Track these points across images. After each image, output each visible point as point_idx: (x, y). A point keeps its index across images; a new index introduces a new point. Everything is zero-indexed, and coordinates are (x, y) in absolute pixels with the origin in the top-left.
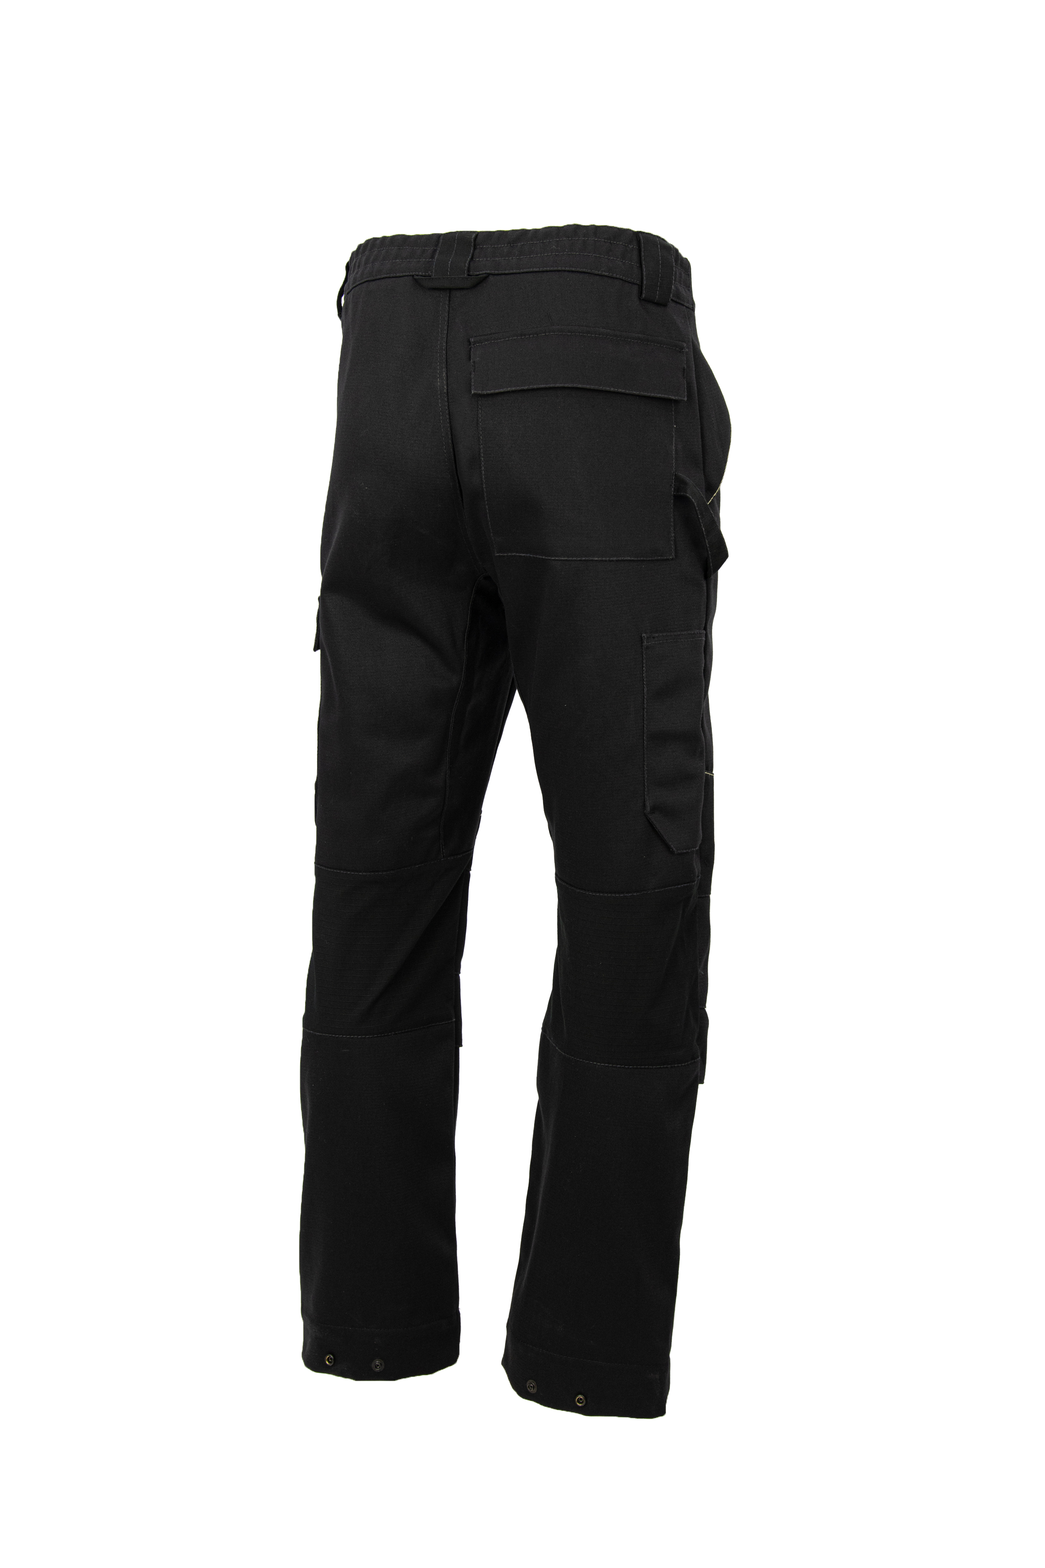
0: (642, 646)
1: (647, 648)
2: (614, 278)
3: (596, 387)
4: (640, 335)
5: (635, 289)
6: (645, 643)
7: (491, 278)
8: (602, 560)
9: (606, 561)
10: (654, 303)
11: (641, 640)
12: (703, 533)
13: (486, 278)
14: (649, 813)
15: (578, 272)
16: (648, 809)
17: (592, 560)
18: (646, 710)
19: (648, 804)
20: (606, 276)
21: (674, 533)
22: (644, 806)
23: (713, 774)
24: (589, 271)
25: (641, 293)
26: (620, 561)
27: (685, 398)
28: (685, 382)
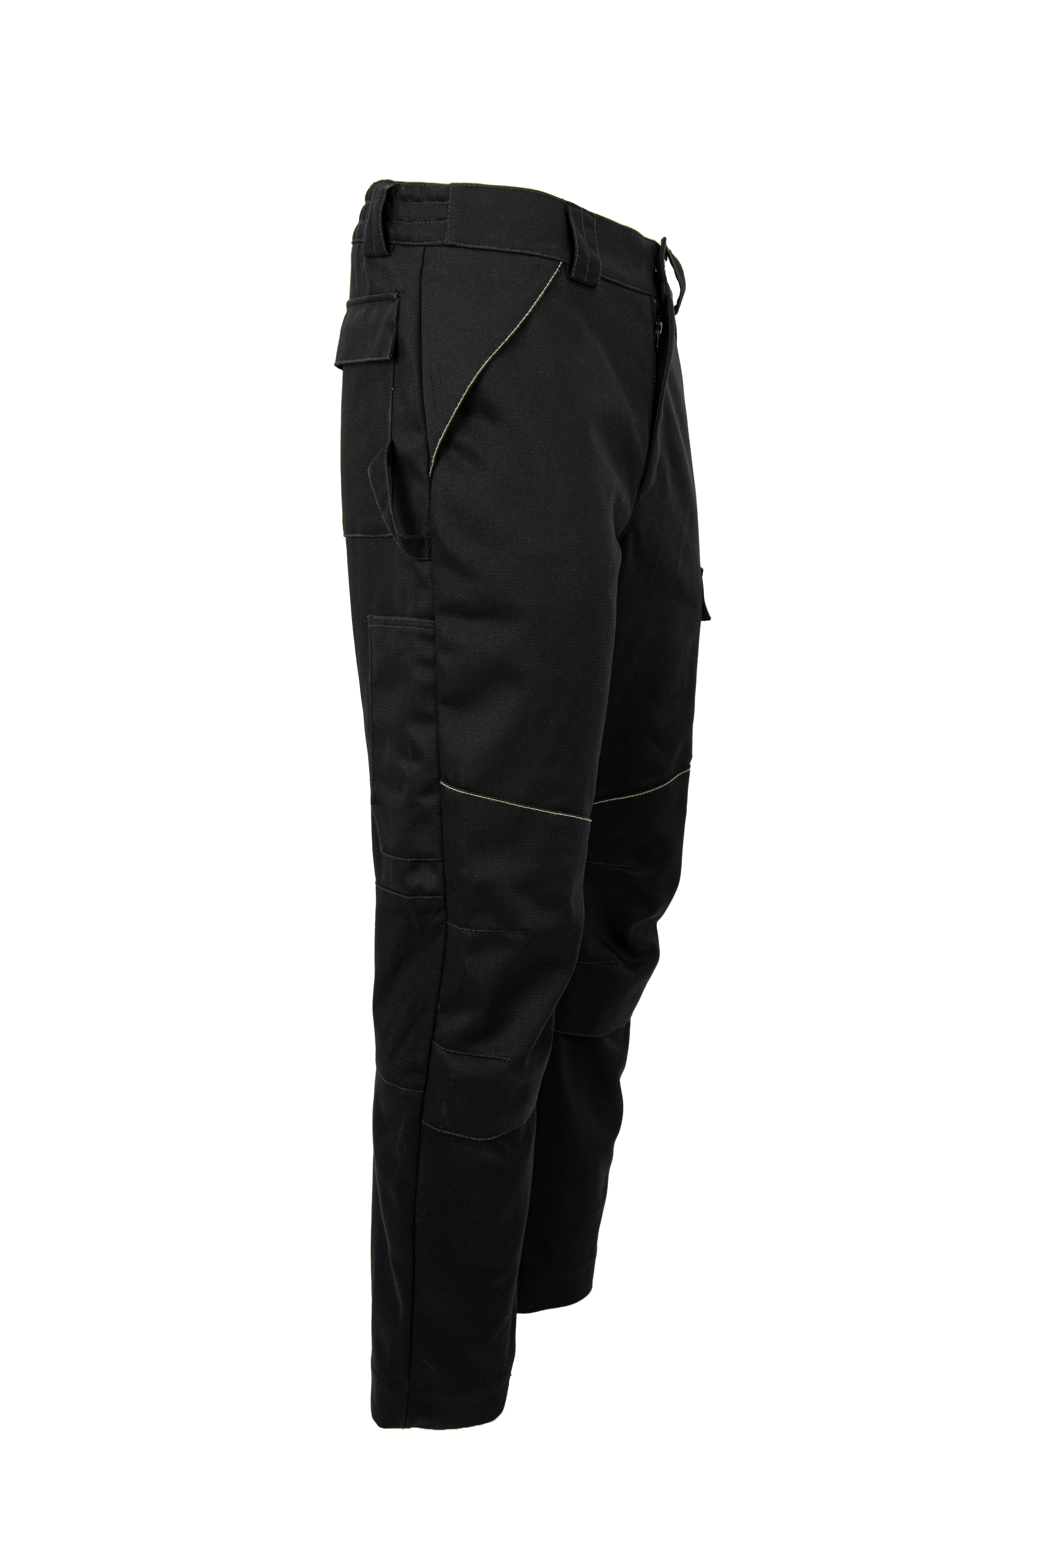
10: (377, 257)
27: (387, 356)
28: (392, 338)
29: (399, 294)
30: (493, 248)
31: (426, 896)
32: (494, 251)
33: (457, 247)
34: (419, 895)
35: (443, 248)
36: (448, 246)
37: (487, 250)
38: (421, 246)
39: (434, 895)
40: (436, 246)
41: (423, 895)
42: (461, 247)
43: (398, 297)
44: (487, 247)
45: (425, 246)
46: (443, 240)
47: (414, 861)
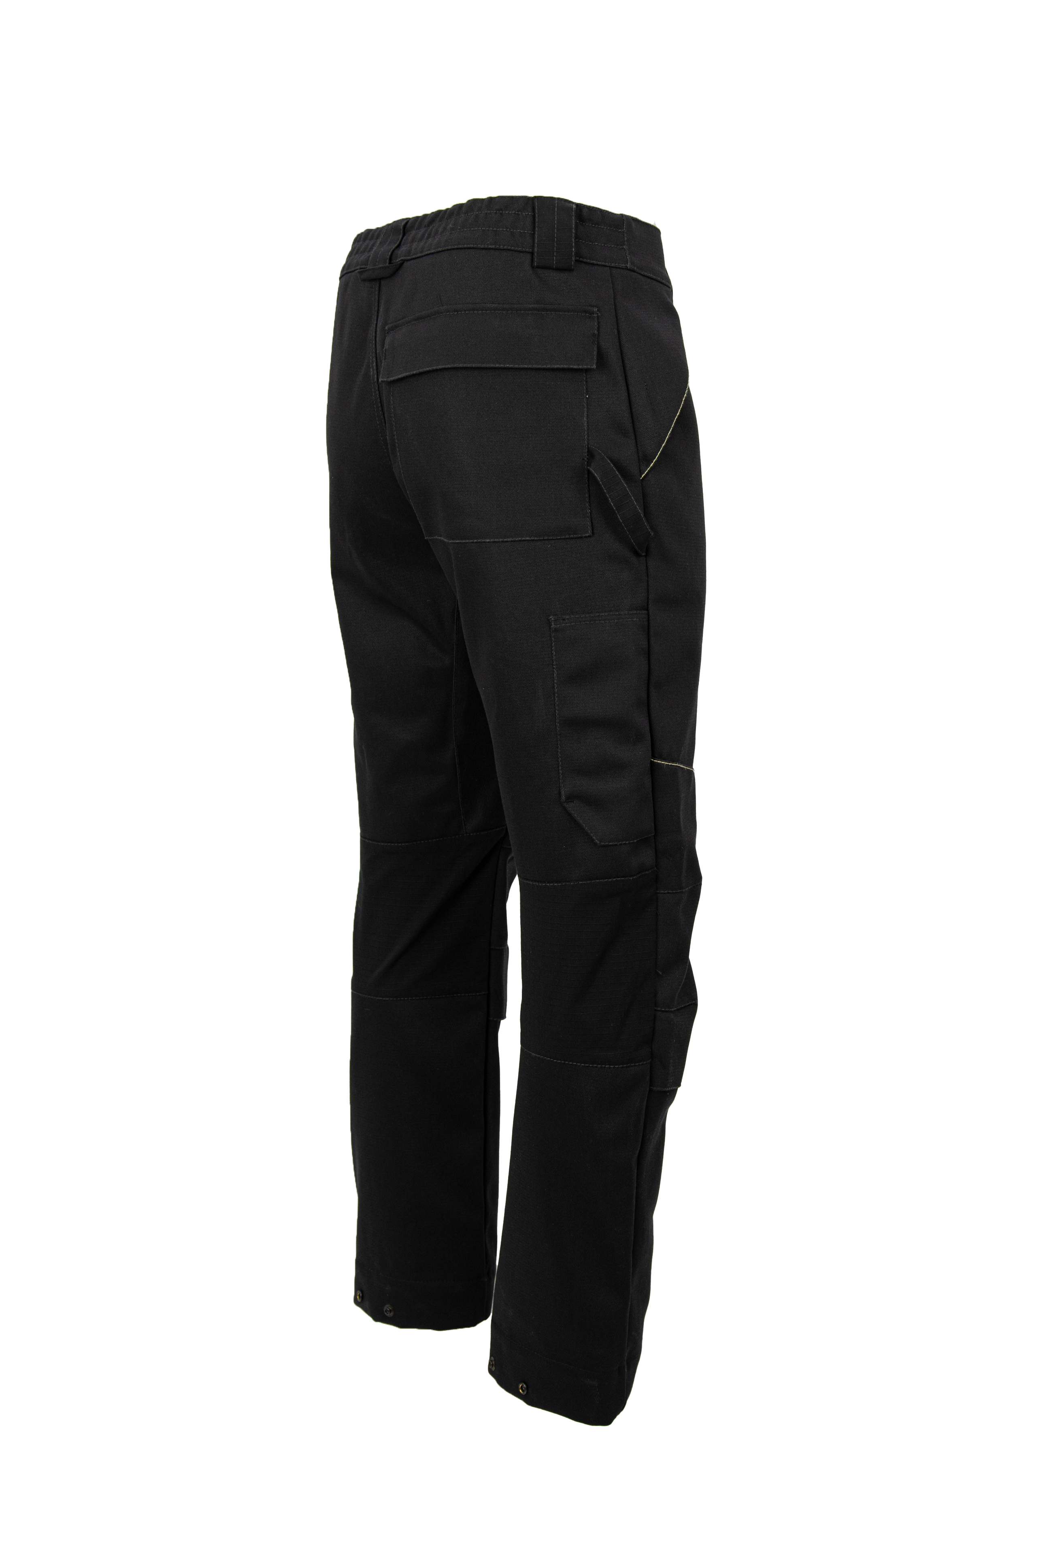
0: (550, 629)
1: (556, 630)
2: (501, 249)
3: (479, 365)
4: (536, 306)
5: (528, 256)
6: (553, 626)
7: (405, 264)
8: (495, 542)
9: (499, 542)
10: (553, 269)
11: (549, 623)
12: (613, 508)
13: (401, 265)
14: (563, 802)
15: (465, 248)
16: (563, 798)
17: (484, 542)
18: (556, 695)
19: (563, 793)
20: (492, 249)
21: (590, 509)
22: (560, 794)
23: (693, 769)
24: (475, 246)
25: (532, 261)
26: (517, 541)
27: (592, 366)
28: (595, 349)
29: (598, 308)
31: (645, 872)
32: (655, 280)
33: (636, 272)
34: (639, 873)
35: (627, 271)
36: (630, 270)
38: (607, 266)
39: (651, 869)
40: (620, 268)
41: (642, 872)
43: (598, 311)
45: (610, 267)
46: (627, 263)
47: (638, 842)
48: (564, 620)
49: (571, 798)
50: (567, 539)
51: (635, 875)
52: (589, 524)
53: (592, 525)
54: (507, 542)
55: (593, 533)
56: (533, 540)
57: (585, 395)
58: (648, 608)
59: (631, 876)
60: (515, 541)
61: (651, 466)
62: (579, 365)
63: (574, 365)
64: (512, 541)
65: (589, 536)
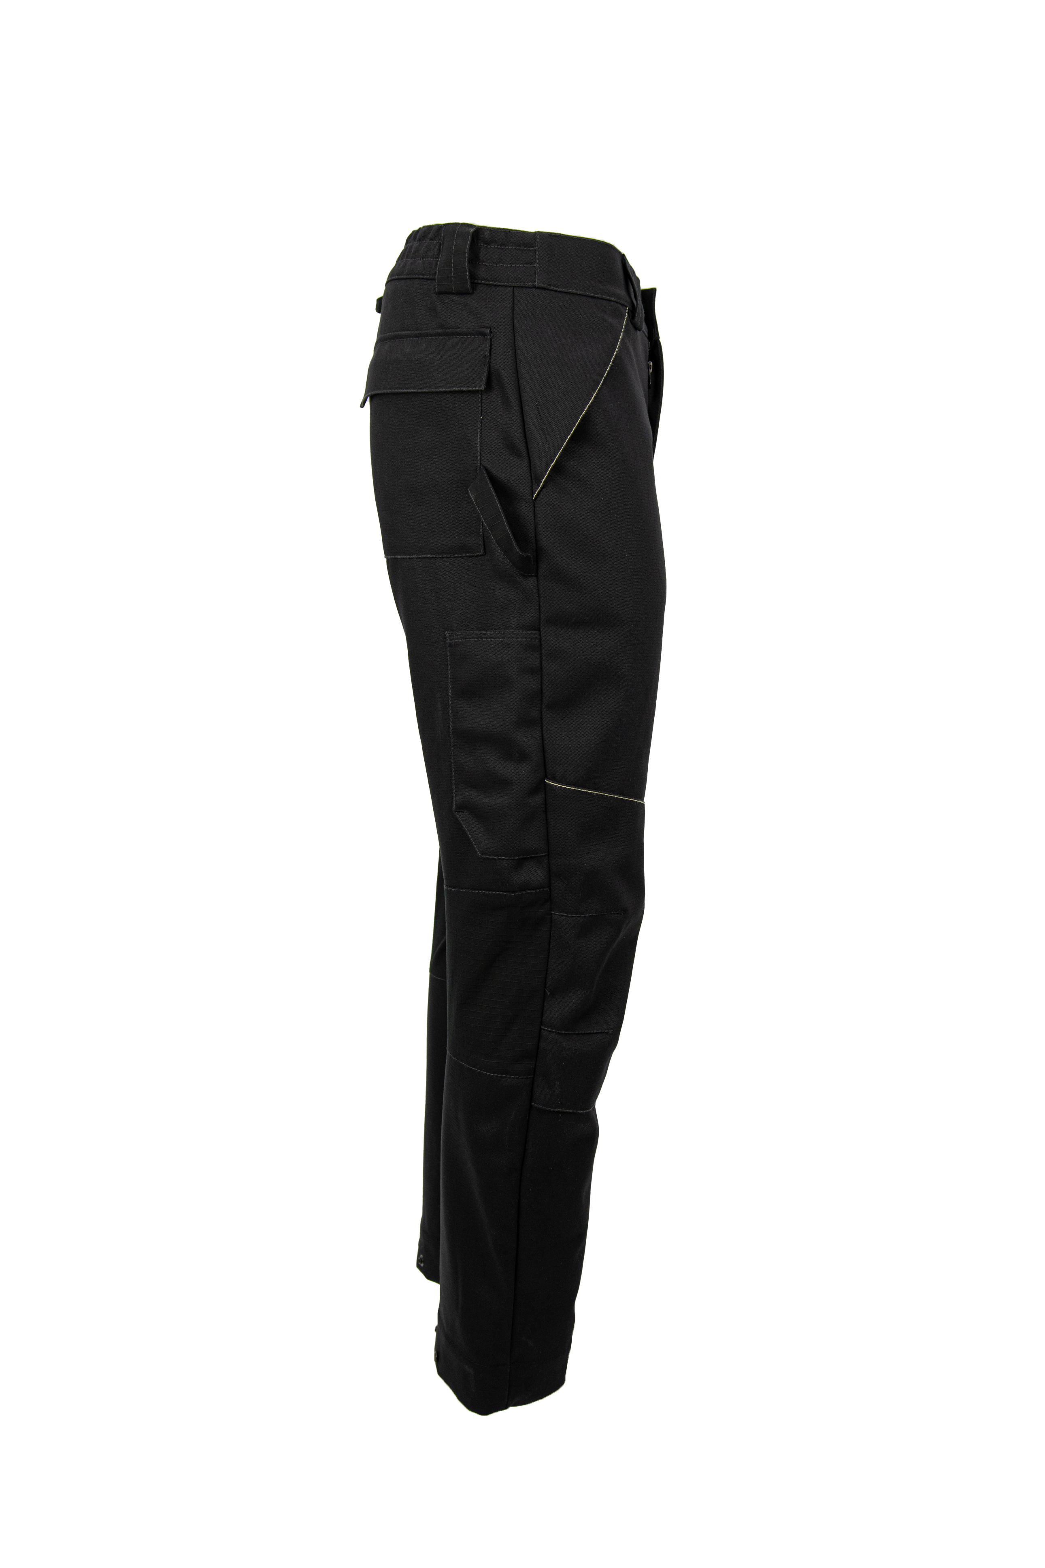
0: (446, 643)
1: (451, 645)
2: (414, 278)
4: (439, 330)
5: (433, 283)
6: (448, 641)
10: (454, 294)
11: (445, 637)
14: (454, 811)
16: (454, 807)
18: (450, 707)
19: (454, 802)
20: (408, 278)
21: (482, 528)
22: (452, 803)
25: (435, 287)
27: (480, 387)
28: (486, 370)
29: (491, 329)
30: (579, 292)
31: (533, 890)
32: (580, 295)
33: (548, 289)
34: (525, 890)
35: (534, 289)
36: (539, 288)
37: (573, 294)
38: (510, 286)
39: (541, 888)
40: (526, 287)
41: (529, 890)
42: (551, 290)
43: (491, 332)
44: (574, 291)
45: (513, 287)
46: (535, 281)
47: (522, 858)
48: (457, 635)
49: (461, 808)
50: (464, 557)
51: (517, 892)
52: (482, 543)
53: (484, 545)
54: (413, 558)
55: (485, 552)
56: (434, 558)
57: (479, 416)
58: (540, 628)
59: (513, 892)
60: (419, 558)
61: (541, 485)
62: (468, 387)
63: (464, 387)
64: (417, 558)
65: (481, 555)
